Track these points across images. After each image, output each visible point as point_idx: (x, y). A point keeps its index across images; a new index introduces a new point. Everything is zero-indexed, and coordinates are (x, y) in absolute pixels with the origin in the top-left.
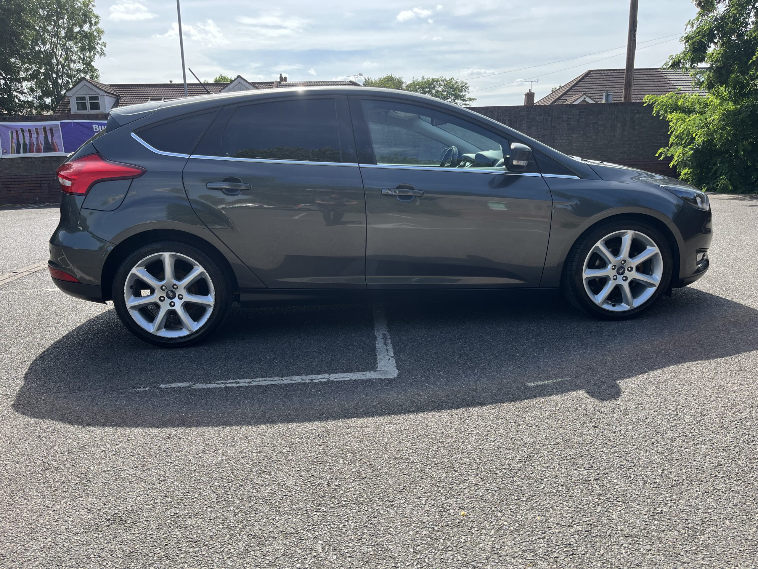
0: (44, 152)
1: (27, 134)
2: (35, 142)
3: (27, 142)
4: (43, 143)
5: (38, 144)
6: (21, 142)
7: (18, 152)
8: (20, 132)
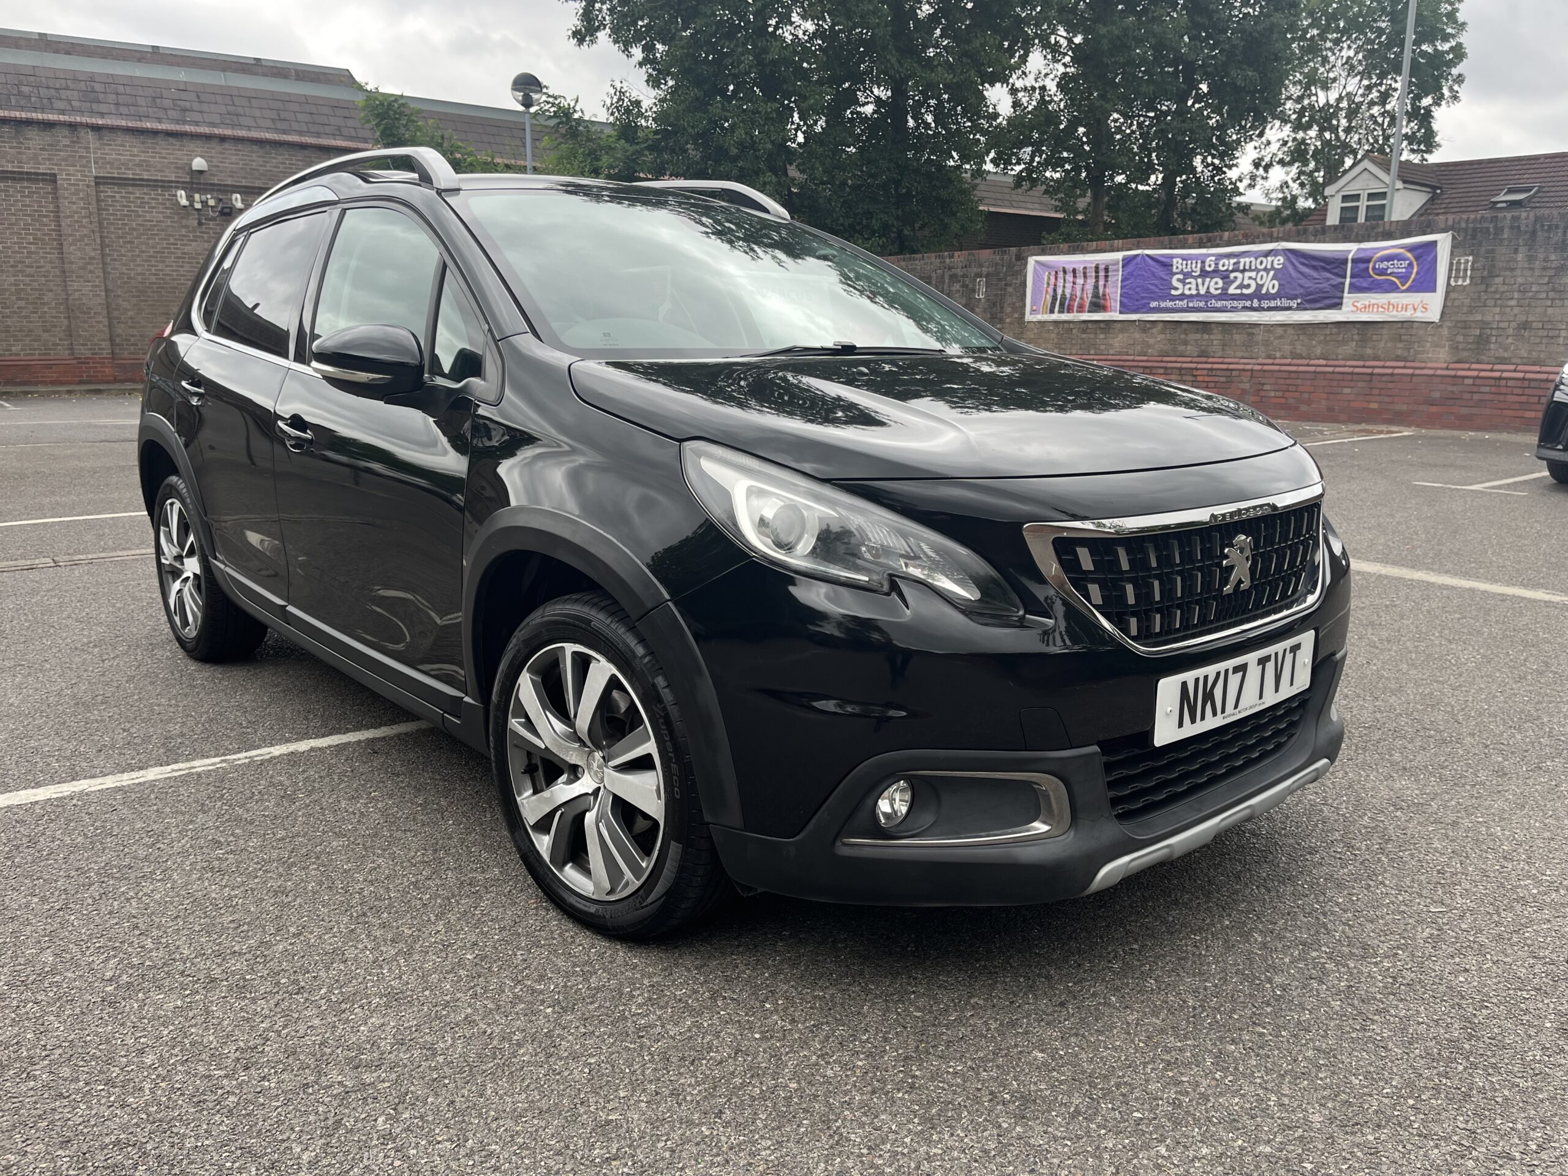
0: (1089, 312)
1: (1069, 277)
2: (1078, 294)
3: (1068, 292)
4: (1090, 296)
5: (1082, 298)
6: (1059, 292)
7: (1052, 311)
8: (1061, 274)
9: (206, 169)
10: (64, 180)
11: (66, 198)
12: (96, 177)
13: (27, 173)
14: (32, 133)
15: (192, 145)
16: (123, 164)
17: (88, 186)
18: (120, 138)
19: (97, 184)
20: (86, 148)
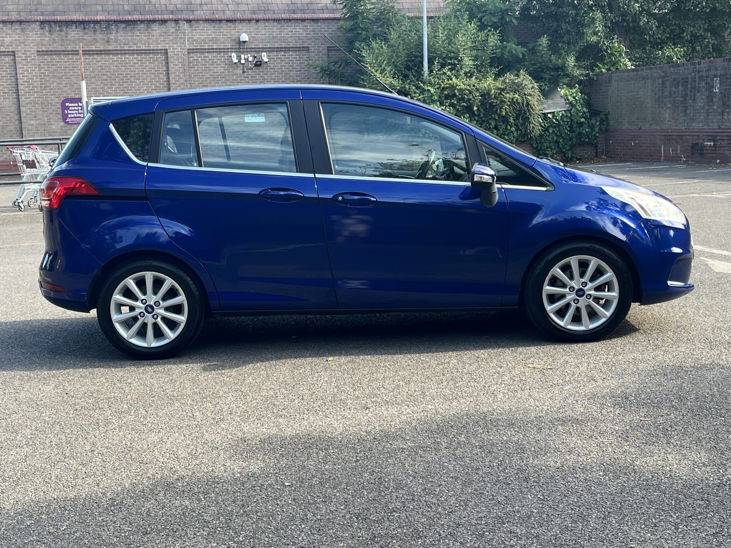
9: (247, 39)
10: (172, 52)
11: (172, 63)
12: (188, 49)
13: (153, 50)
14: (155, 27)
15: (240, 26)
16: (203, 41)
17: (184, 55)
18: (202, 25)
19: (188, 53)
20: (183, 33)
